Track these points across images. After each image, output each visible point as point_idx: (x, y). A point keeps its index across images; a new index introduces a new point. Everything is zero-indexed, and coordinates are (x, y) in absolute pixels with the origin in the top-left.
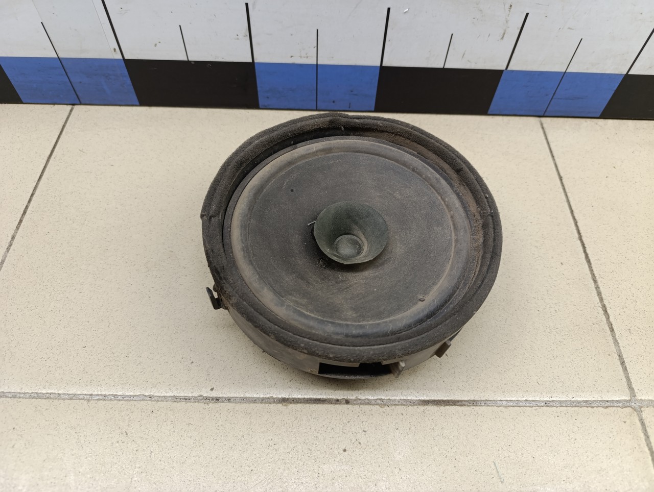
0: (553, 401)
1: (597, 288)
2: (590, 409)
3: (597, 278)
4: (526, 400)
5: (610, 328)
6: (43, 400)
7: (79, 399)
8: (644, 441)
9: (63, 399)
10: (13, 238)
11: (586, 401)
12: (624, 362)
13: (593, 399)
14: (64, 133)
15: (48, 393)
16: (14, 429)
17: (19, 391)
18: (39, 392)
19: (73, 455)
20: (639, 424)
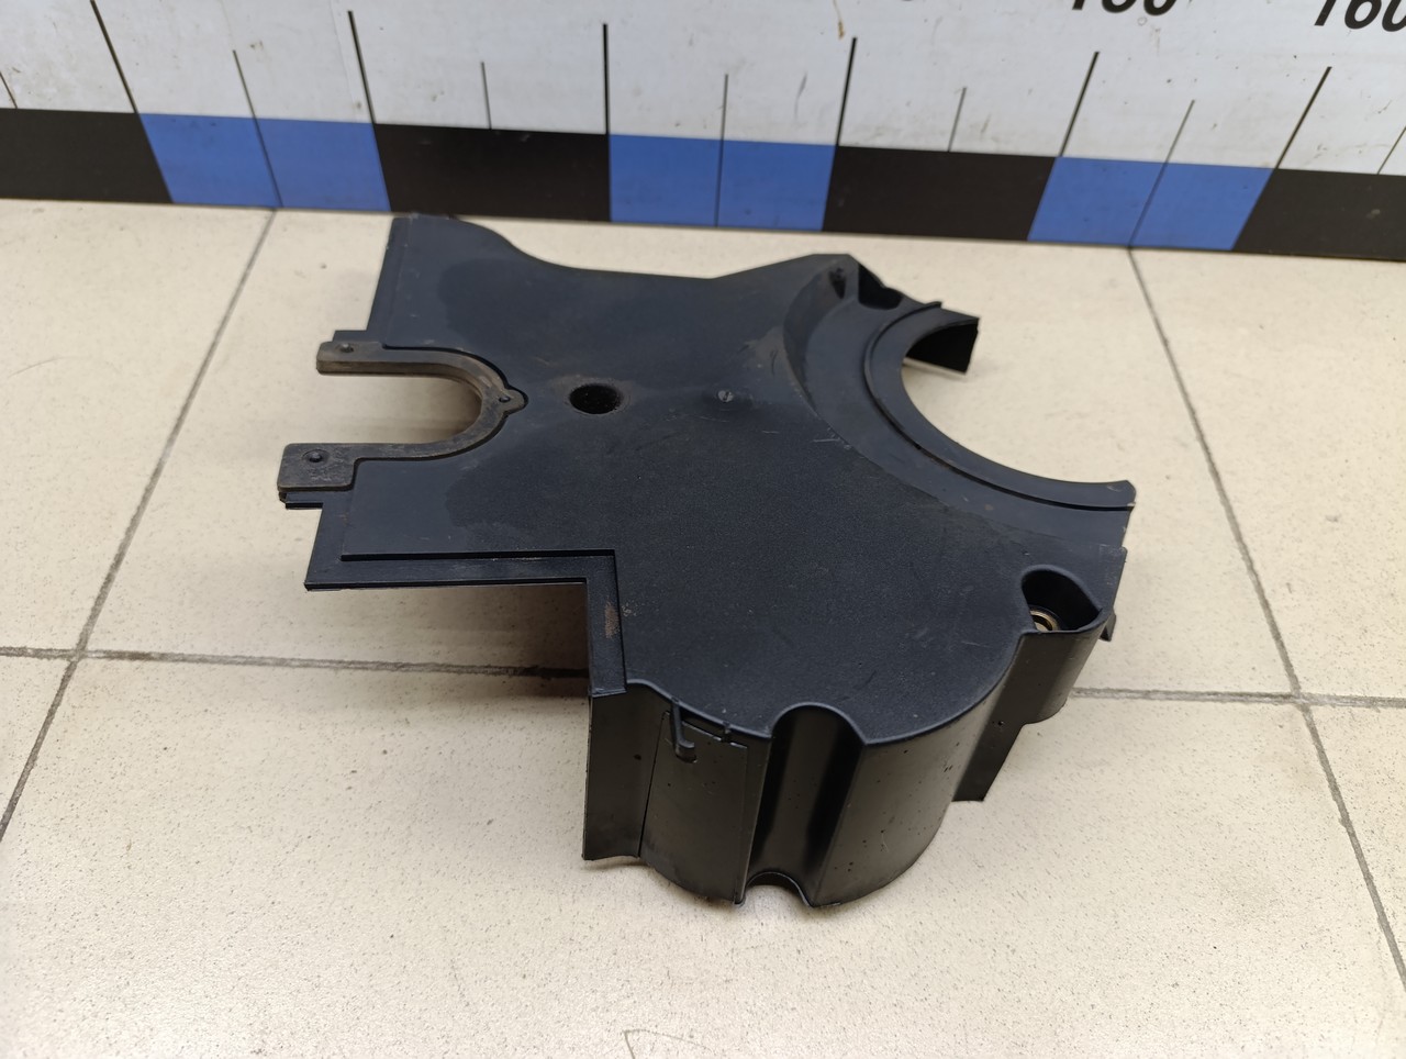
0: (1156, 692)
1: (1232, 517)
2: (1219, 704)
3: (1231, 502)
4: (1108, 690)
5: (1253, 582)
6: (256, 669)
7: (319, 667)
8: (1316, 757)
9: (291, 666)
10: (185, 409)
11: (1215, 694)
12: (1279, 634)
13: (1222, 690)
14: (265, 244)
15: (262, 658)
16: (206, 711)
17: (208, 652)
18: (247, 655)
19: (313, 753)
20: (1306, 731)
